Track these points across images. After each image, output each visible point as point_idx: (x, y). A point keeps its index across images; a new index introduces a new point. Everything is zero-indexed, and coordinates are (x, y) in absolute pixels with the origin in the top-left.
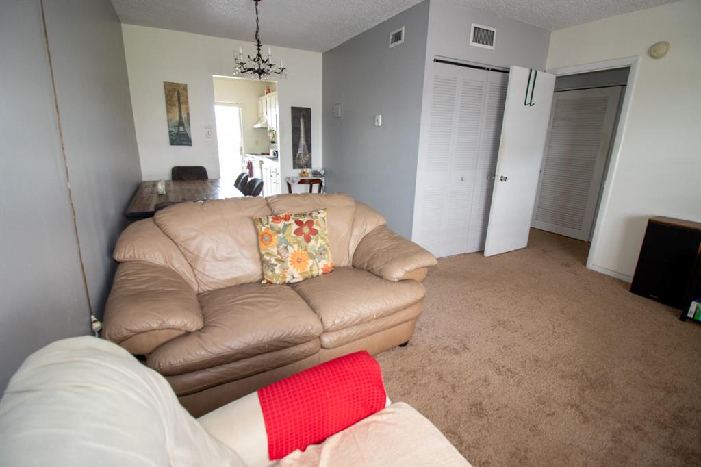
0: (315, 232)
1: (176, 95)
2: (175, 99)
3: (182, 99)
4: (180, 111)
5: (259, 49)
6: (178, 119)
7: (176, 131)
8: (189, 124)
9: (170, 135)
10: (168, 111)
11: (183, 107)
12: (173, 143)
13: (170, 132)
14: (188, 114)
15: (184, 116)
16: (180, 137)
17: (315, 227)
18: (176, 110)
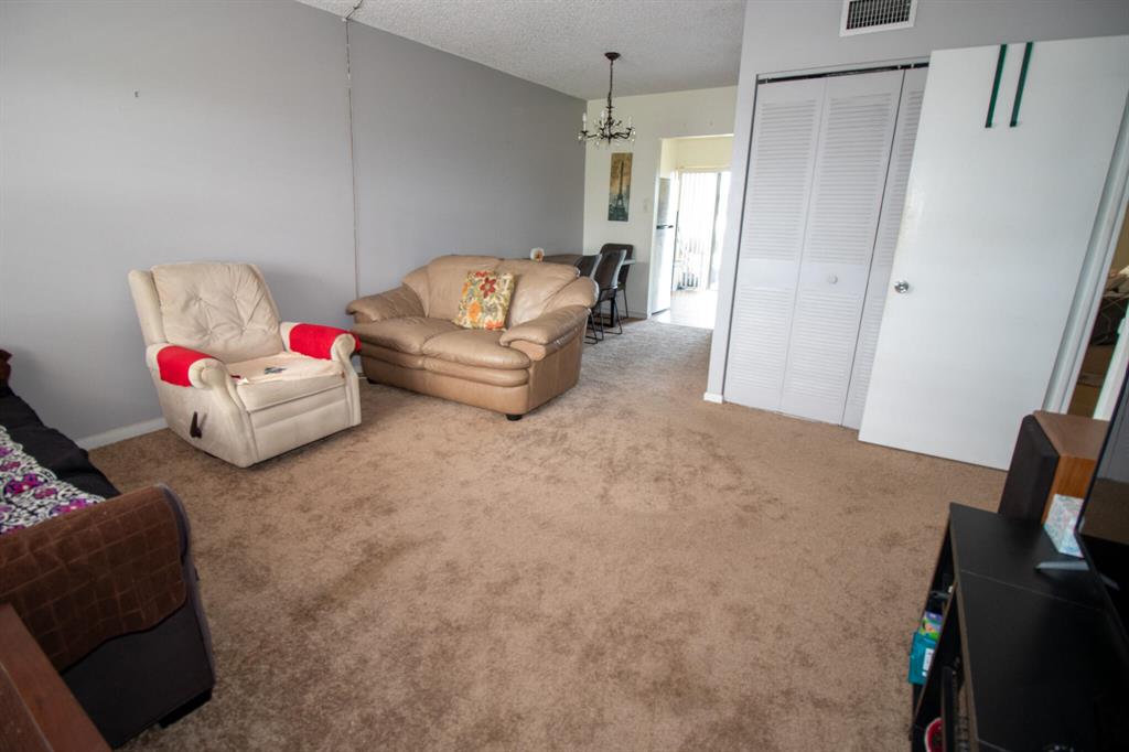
0: (493, 290)
1: (620, 166)
2: (619, 171)
3: (625, 170)
4: (621, 184)
5: (610, 112)
6: (618, 191)
7: (614, 205)
8: (628, 197)
9: (610, 210)
10: (611, 184)
11: (625, 178)
12: (611, 218)
13: (610, 206)
14: (628, 187)
15: (624, 188)
16: (618, 213)
17: (495, 286)
18: (618, 182)
